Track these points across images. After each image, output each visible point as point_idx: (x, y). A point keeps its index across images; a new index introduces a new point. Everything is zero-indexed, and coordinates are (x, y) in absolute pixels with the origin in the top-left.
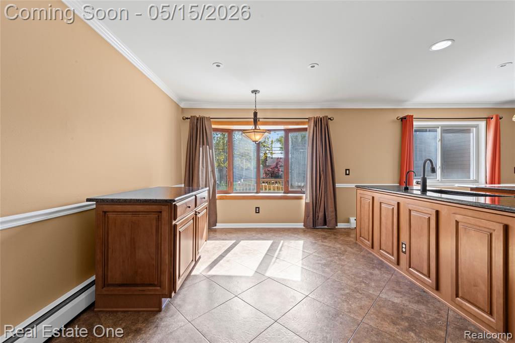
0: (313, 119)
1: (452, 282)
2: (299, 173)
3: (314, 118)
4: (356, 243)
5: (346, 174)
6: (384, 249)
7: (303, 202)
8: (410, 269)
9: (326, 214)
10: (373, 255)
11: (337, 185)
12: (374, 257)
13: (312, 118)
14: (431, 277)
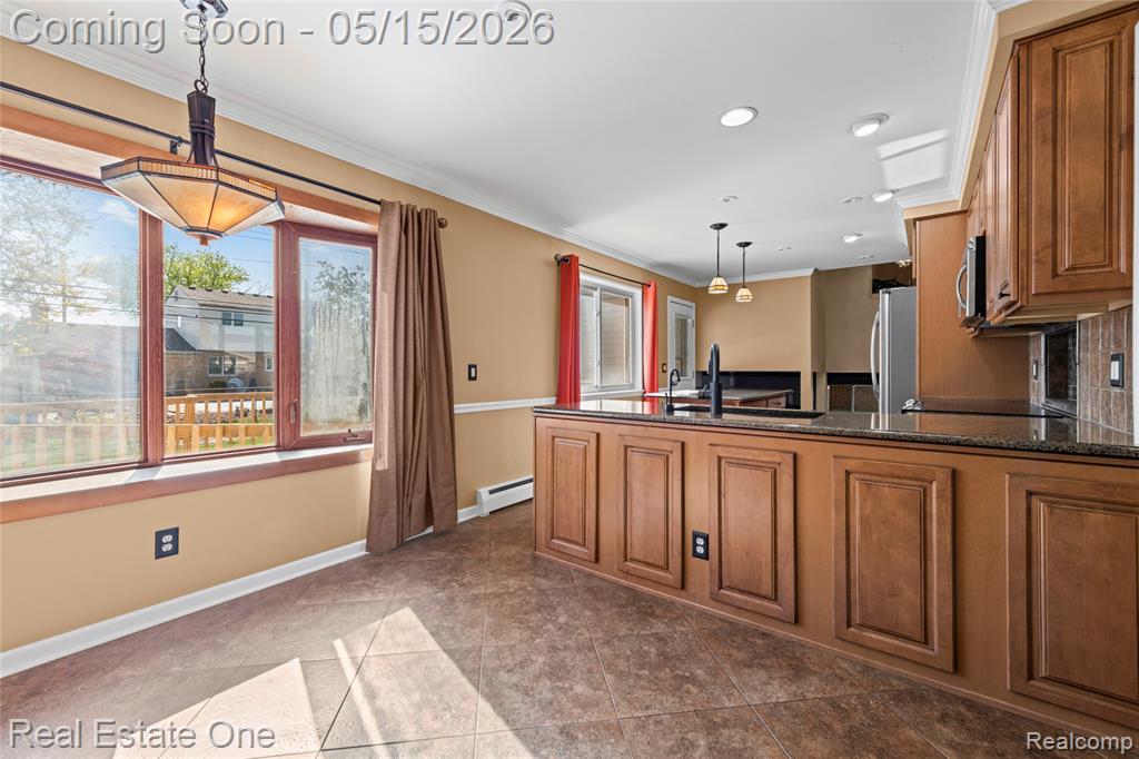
0: (397, 207)
1: (836, 601)
2: (336, 377)
3: (401, 206)
4: (535, 558)
5: (470, 378)
6: (642, 558)
7: (365, 470)
8: (722, 591)
9: (433, 493)
10: (603, 579)
11: (459, 408)
12: (605, 585)
13: (392, 204)
14: (779, 599)
